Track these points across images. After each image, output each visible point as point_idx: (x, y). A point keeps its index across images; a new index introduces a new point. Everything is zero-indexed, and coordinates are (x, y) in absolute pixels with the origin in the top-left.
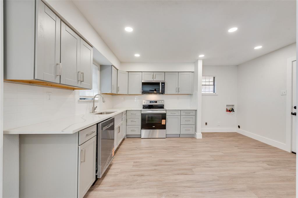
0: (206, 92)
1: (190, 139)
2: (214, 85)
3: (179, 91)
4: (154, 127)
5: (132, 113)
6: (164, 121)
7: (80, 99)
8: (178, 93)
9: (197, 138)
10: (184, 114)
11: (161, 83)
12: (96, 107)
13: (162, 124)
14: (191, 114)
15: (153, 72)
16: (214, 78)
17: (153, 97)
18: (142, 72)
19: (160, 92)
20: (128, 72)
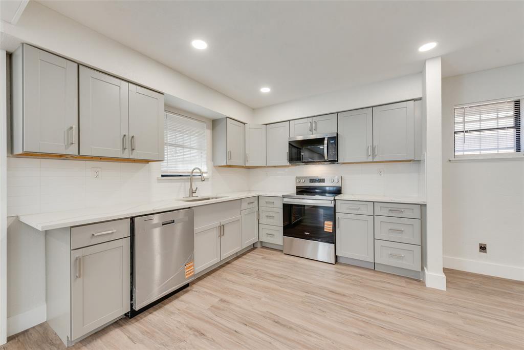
0: (483, 152)
1: (403, 283)
2: (517, 126)
3: (374, 155)
4: (307, 233)
5: (267, 201)
6: (328, 225)
7: (162, 176)
8: (374, 160)
9: (427, 286)
10: (385, 212)
11: (326, 139)
12: (197, 188)
13: (325, 230)
14: (407, 214)
15: (312, 117)
16: (517, 104)
17: (317, 171)
18: (289, 121)
19: (326, 158)
20: (266, 124)
